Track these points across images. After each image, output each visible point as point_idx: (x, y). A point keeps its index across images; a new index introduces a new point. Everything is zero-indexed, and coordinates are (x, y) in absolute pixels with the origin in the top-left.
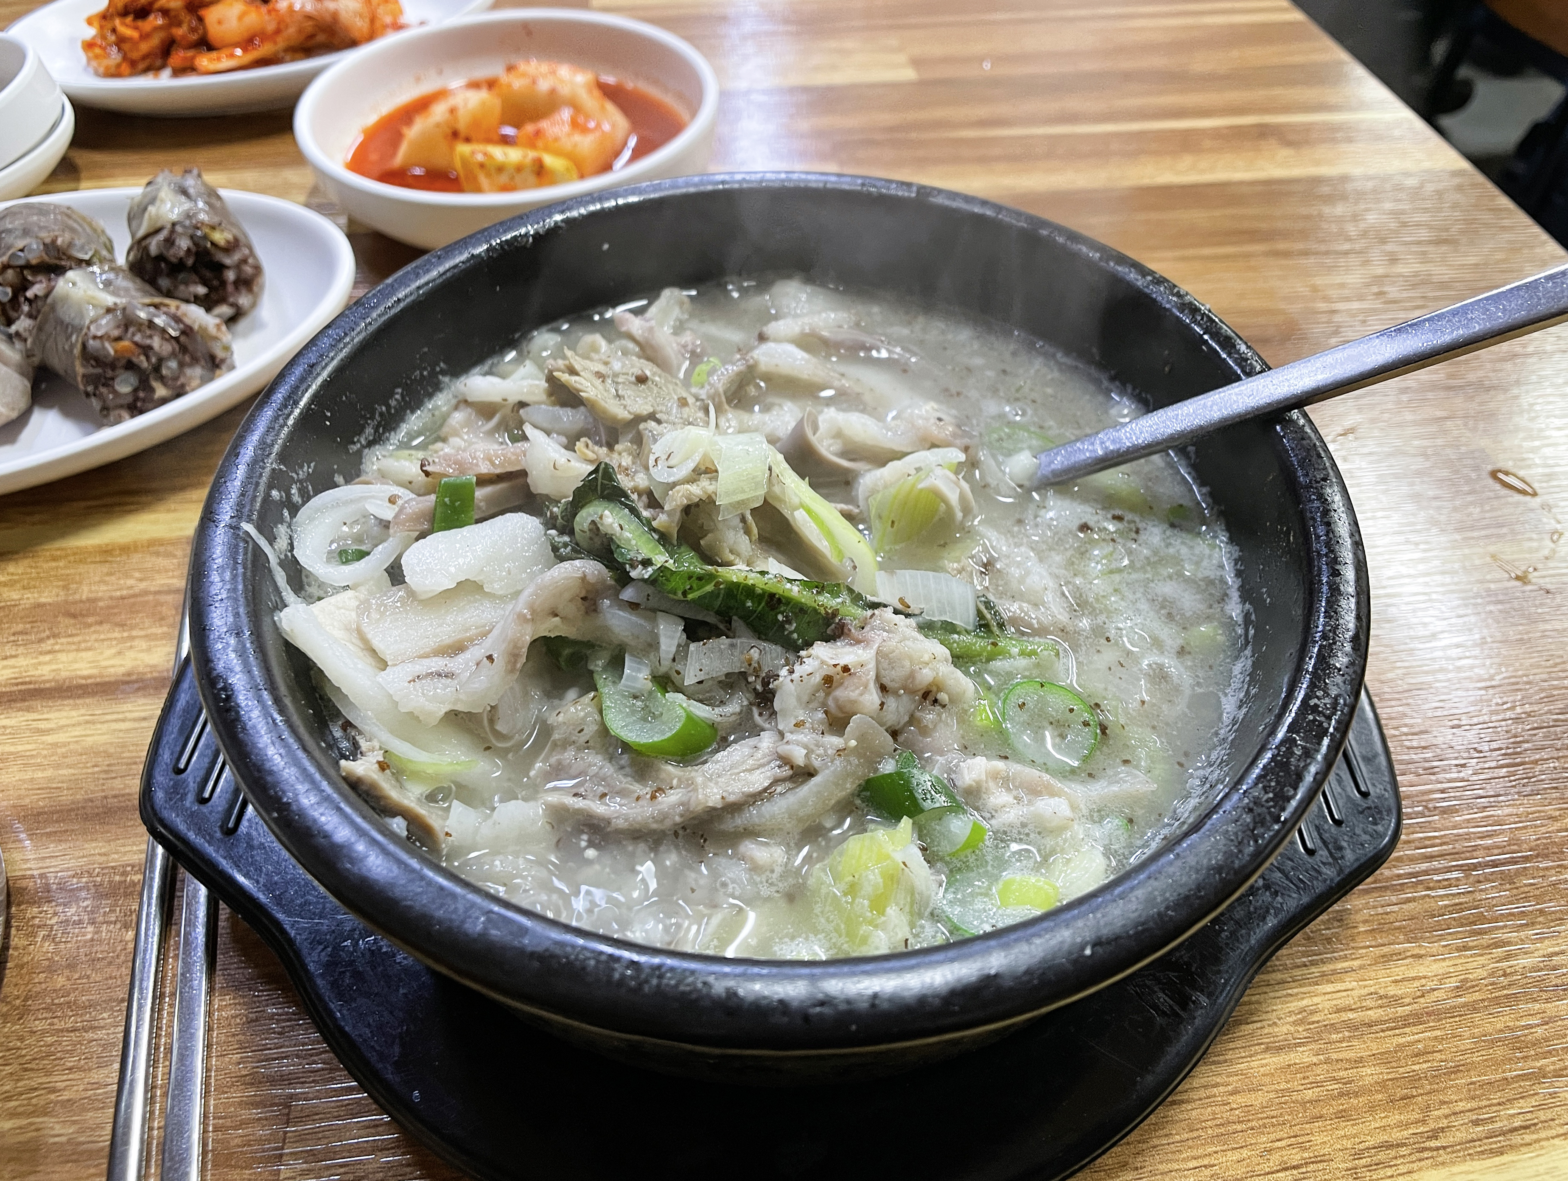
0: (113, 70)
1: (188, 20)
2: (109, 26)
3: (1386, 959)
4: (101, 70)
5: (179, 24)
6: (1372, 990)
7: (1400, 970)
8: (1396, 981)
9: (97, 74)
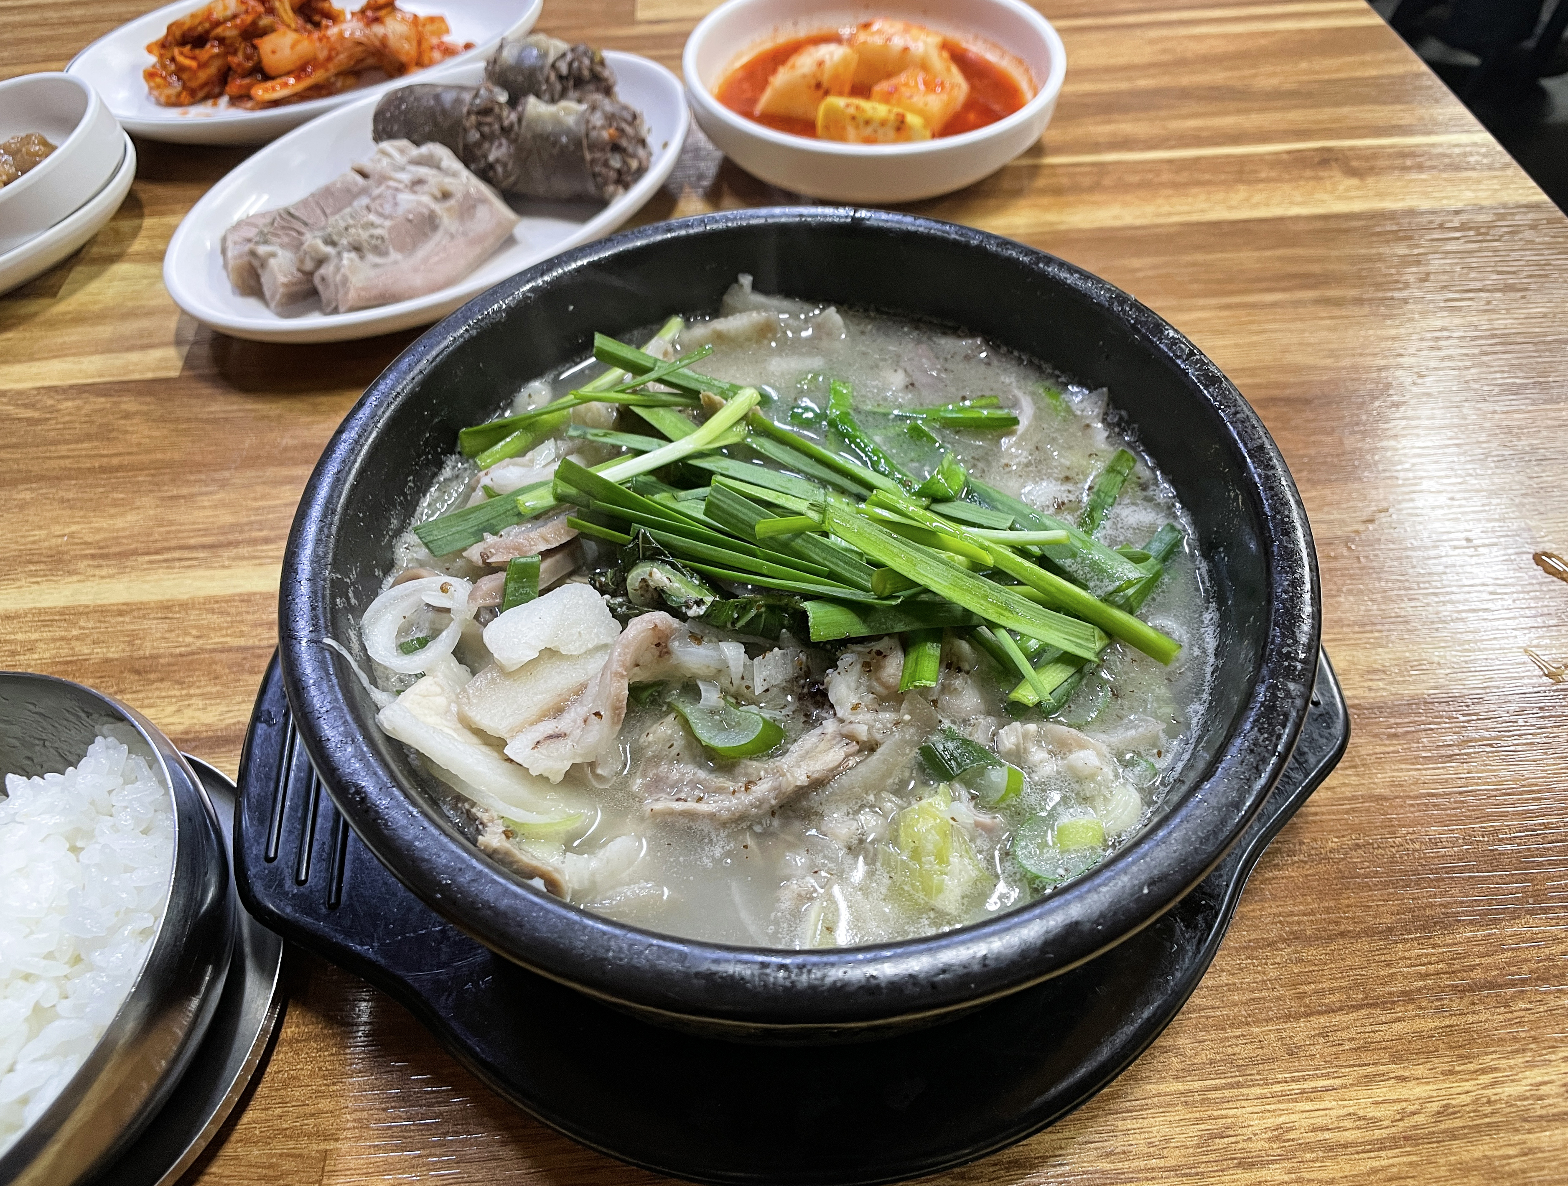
0: (173, 99)
1: (243, 48)
2: (169, 55)
3: (1368, 1080)
4: (163, 99)
5: (235, 53)
6: (1351, 1110)
7: (1382, 1091)
8: (1376, 1103)
9: (159, 103)
